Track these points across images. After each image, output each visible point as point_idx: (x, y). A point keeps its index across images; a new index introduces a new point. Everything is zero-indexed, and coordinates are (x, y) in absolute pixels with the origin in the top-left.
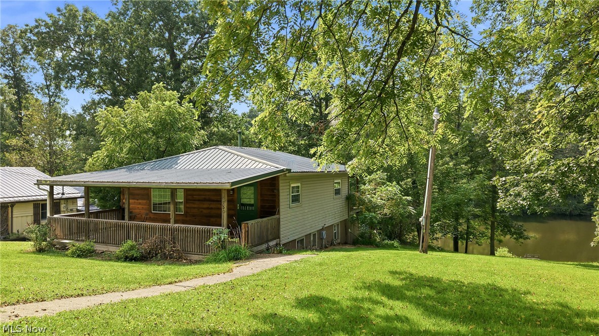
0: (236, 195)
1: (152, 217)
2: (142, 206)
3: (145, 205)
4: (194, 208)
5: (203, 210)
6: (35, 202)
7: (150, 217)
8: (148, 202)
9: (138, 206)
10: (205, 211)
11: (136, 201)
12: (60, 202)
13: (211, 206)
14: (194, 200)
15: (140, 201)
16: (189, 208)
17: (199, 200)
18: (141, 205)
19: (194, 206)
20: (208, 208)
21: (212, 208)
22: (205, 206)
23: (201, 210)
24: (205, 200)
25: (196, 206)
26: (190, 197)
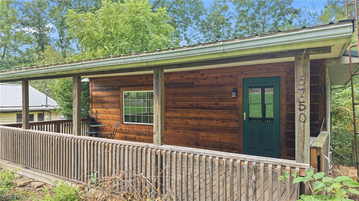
0: (240, 99)
1: (124, 129)
2: (113, 116)
3: (115, 114)
4: (176, 118)
5: (189, 120)
6: (18, 113)
7: (121, 129)
8: (119, 110)
9: (109, 116)
10: (191, 122)
11: (106, 110)
12: (43, 113)
13: (200, 115)
14: (177, 108)
15: (110, 110)
16: (169, 118)
17: (183, 108)
18: (112, 114)
19: (175, 115)
20: (196, 118)
21: (201, 118)
22: (191, 115)
23: (185, 120)
24: (192, 107)
25: (178, 115)
26: (170, 104)
